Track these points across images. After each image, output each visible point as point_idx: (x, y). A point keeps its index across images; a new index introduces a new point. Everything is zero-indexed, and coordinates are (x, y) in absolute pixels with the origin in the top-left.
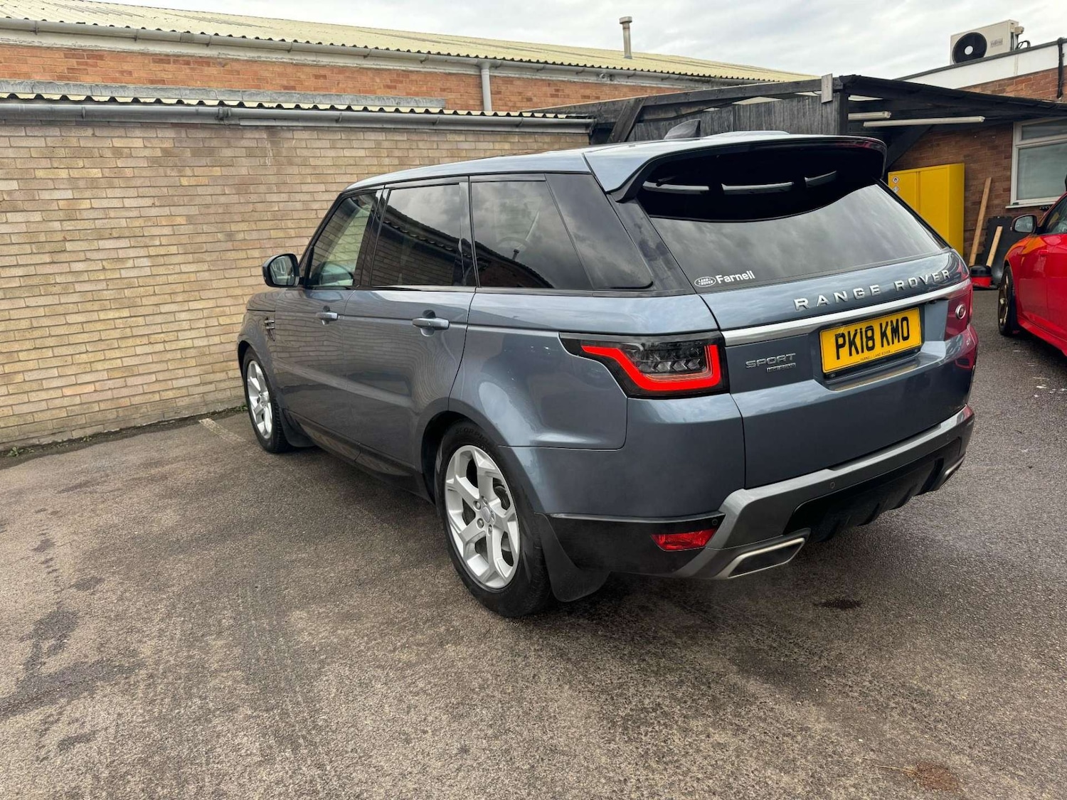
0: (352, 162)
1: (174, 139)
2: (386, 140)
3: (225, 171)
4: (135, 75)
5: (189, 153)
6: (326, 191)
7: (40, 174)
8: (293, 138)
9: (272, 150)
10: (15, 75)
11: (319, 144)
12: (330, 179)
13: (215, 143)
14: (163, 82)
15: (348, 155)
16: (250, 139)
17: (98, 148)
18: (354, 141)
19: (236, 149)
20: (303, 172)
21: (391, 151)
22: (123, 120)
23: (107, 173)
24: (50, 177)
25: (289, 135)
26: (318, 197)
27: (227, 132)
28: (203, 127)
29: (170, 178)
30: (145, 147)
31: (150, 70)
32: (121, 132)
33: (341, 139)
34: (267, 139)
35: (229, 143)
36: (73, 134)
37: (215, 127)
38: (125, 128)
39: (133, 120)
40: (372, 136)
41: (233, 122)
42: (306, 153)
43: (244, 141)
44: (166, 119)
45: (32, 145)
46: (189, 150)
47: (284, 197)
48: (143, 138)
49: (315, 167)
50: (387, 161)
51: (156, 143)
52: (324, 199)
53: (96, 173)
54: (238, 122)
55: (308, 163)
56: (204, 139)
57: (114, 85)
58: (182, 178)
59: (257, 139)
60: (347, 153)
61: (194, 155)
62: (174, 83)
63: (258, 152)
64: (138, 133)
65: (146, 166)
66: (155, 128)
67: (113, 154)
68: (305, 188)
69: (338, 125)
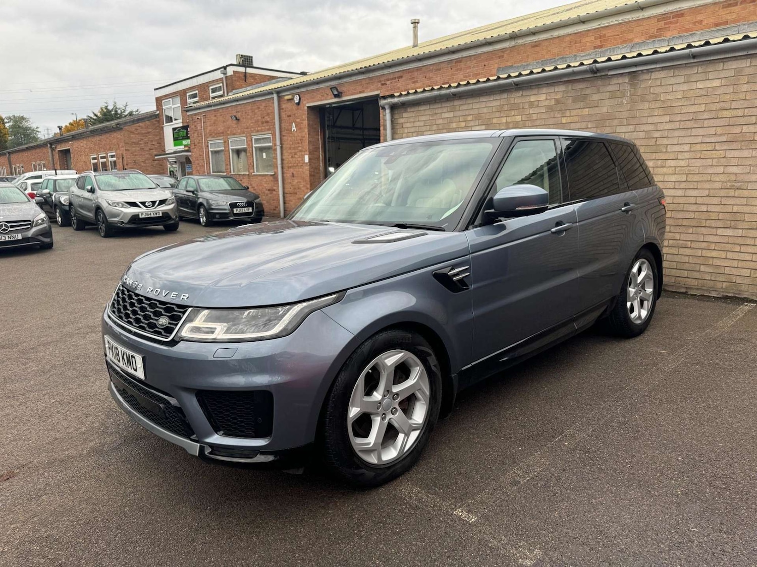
0: (704, 93)
1: (563, 91)
2: (750, 66)
3: (592, 111)
4: (705, 22)
5: (571, 100)
6: (670, 121)
7: (495, 121)
8: (650, 79)
9: (630, 91)
10: (625, 41)
11: (673, 80)
12: (676, 110)
13: (588, 91)
14: (726, 23)
15: (701, 86)
16: (614, 85)
17: (523, 103)
18: (710, 73)
19: (602, 93)
20: (653, 107)
21: (753, 77)
22: (537, 84)
23: (524, 118)
24: (498, 122)
25: (646, 77)
26: (660, 127)
27: (599, 81)
28: (584, 80)
29: (556, 119)
30: (547, 99)
31: (719, 15)
32: (535, 91)
33: (697, 73)
34: (628, 83)
35: (598, 90)
36: (513, 96)
37: (592, 79)
38: (538, 88)
39: (542, 83)
40: (734, 65)
41: (603, 74)
42: (658, 90)
43: (610, 86)
44: (561, 79)
45: (494, 105)
46: (571, 98)
47: (631, 128)
48: (546, 93)
49: (664, 101)
50: (745, 88)
51: (554, 96)
52: (666, 128)
53: (519, 118)
54: (607, 73)
55: (658, 99)
56: (582, 89)
57: (688, 34)
58: (563, 118)
59: (619, 84)
60: (700, 85)
61: (574, 102)
62: (734, 21)
63: (618, 94)
64: (544, 90)
65: (544, 111)
66: (554, 86)
67: (529, 106)
68: (650, 120)
69: (695, 61)
